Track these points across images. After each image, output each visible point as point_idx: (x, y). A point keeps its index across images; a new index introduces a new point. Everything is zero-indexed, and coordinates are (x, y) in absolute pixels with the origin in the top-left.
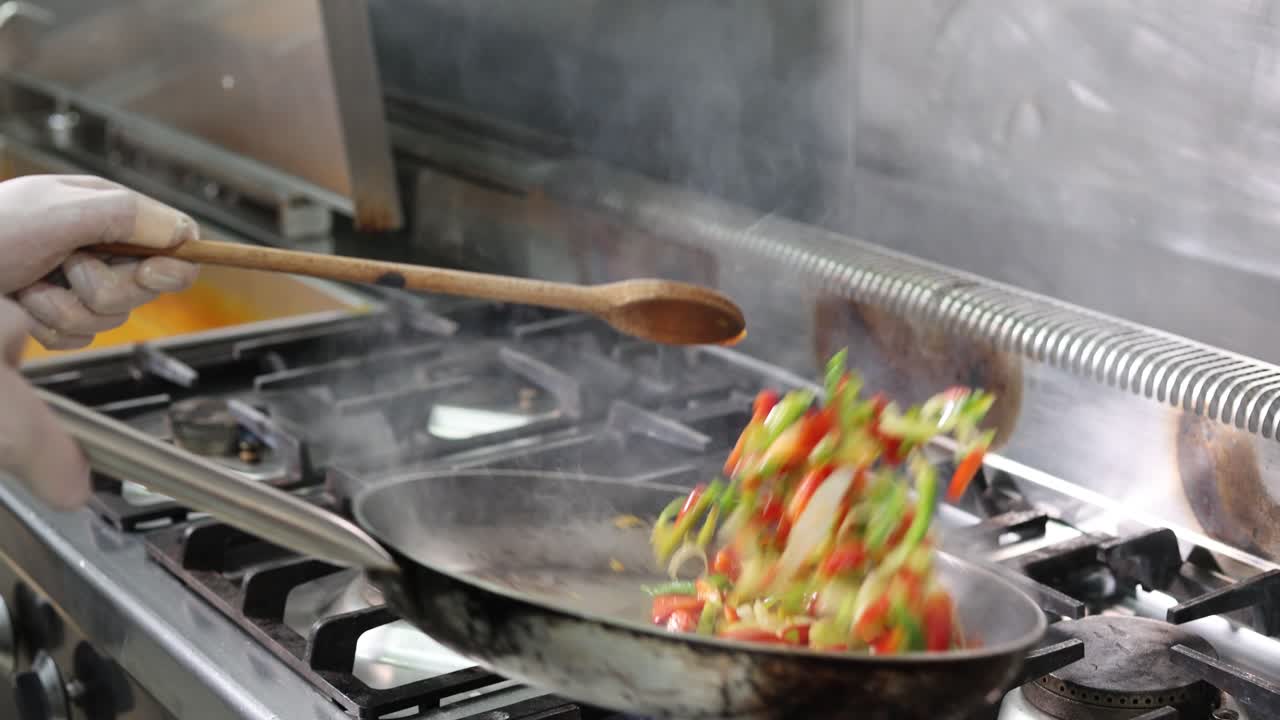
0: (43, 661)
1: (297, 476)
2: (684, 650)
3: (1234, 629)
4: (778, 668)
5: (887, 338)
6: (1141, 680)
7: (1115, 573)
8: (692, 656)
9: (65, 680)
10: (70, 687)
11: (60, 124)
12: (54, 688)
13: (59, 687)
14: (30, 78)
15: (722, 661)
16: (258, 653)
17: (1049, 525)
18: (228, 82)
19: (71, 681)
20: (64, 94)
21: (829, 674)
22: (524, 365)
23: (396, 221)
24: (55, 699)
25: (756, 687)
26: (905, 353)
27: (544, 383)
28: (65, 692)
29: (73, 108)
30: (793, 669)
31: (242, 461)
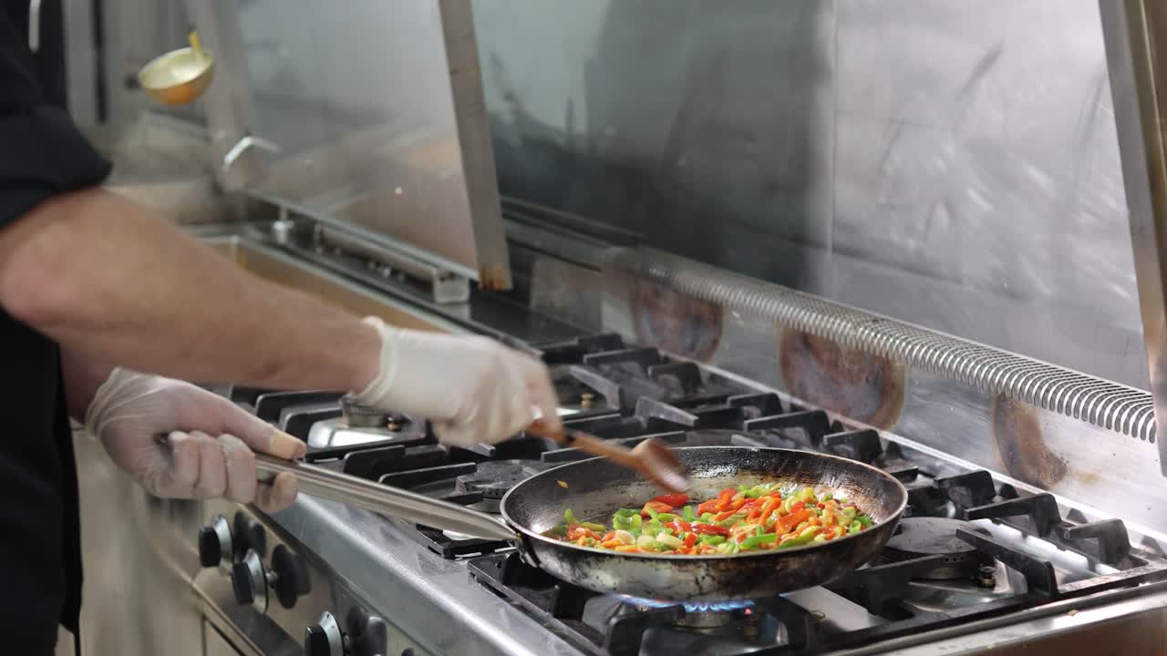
0: (251, 556)
1: (423, 435)
2: (669, 564)
3: (1025, 536)
4: (722, 566)
5: (825, 356)
6: (936, 548)
7: (955, 504)
8: (675, 568)
9: (266, 570)
10: (268, 575)
11: (281, 227)
12: (258, 572)
13: (261, 572)
14: (257, 193)
15: (691, 567)
16: (384, 525)
17: (919, 476)
18: (399, 191)
19: (269, 572)
20: (285, 204)
21: (753, 565)
22: (584, 376)
23: (507, 284)
24: (258, 582)
25: (714, 579)
26: (837, 366)
27: (600, 390)
28: (265, 577)
29: (292, 215)
30: (731, 566)
31: (388, 429)
